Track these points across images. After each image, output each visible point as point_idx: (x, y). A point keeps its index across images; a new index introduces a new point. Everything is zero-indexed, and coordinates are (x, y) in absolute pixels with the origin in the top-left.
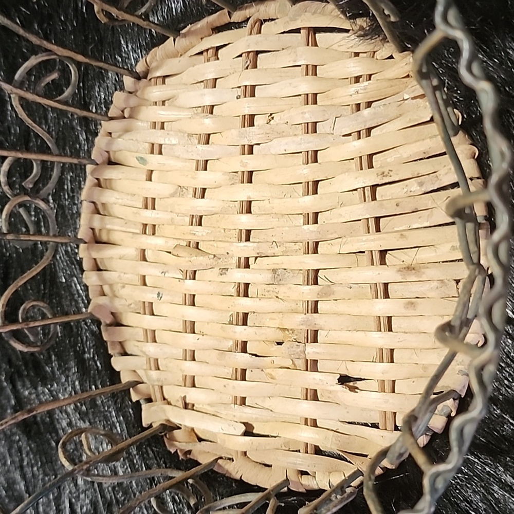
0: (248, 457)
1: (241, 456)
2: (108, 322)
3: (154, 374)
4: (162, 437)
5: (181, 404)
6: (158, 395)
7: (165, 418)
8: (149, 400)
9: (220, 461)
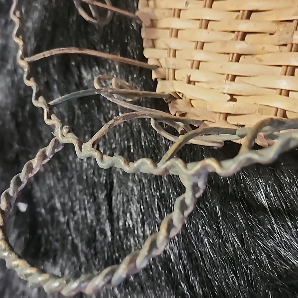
0: (227, 122)
1: (222, 119)
2: (147, 25)
3: (171, 60)
4: (168, 103)
5: (186, 80)
6: (171, 76)
7: (173, 90)
8: (164, 79)
9: (205, 122)
